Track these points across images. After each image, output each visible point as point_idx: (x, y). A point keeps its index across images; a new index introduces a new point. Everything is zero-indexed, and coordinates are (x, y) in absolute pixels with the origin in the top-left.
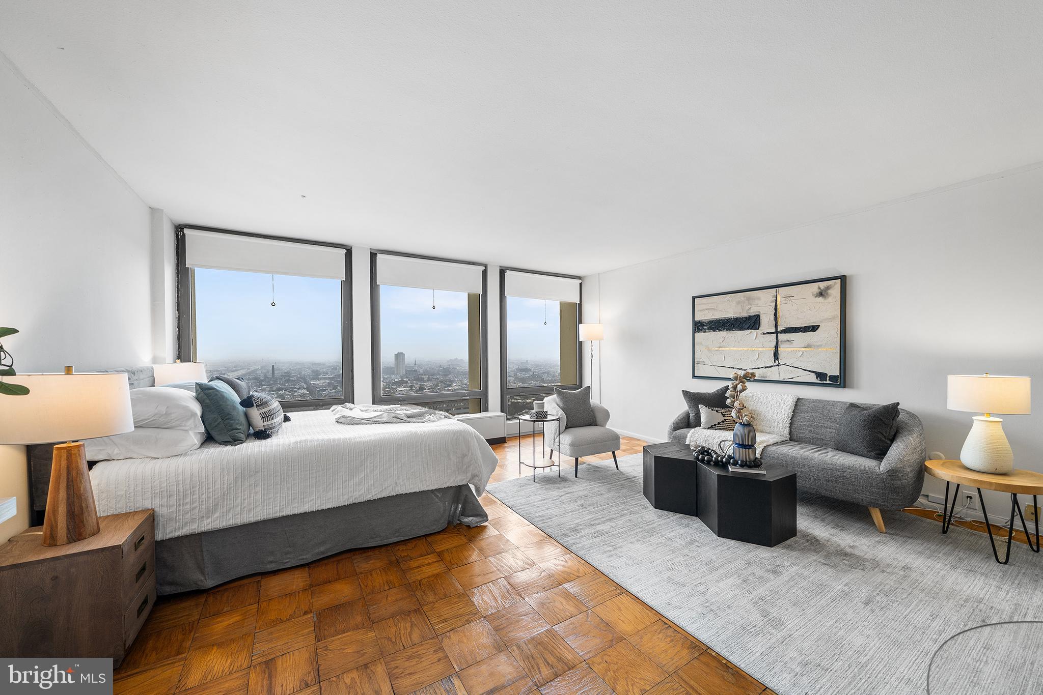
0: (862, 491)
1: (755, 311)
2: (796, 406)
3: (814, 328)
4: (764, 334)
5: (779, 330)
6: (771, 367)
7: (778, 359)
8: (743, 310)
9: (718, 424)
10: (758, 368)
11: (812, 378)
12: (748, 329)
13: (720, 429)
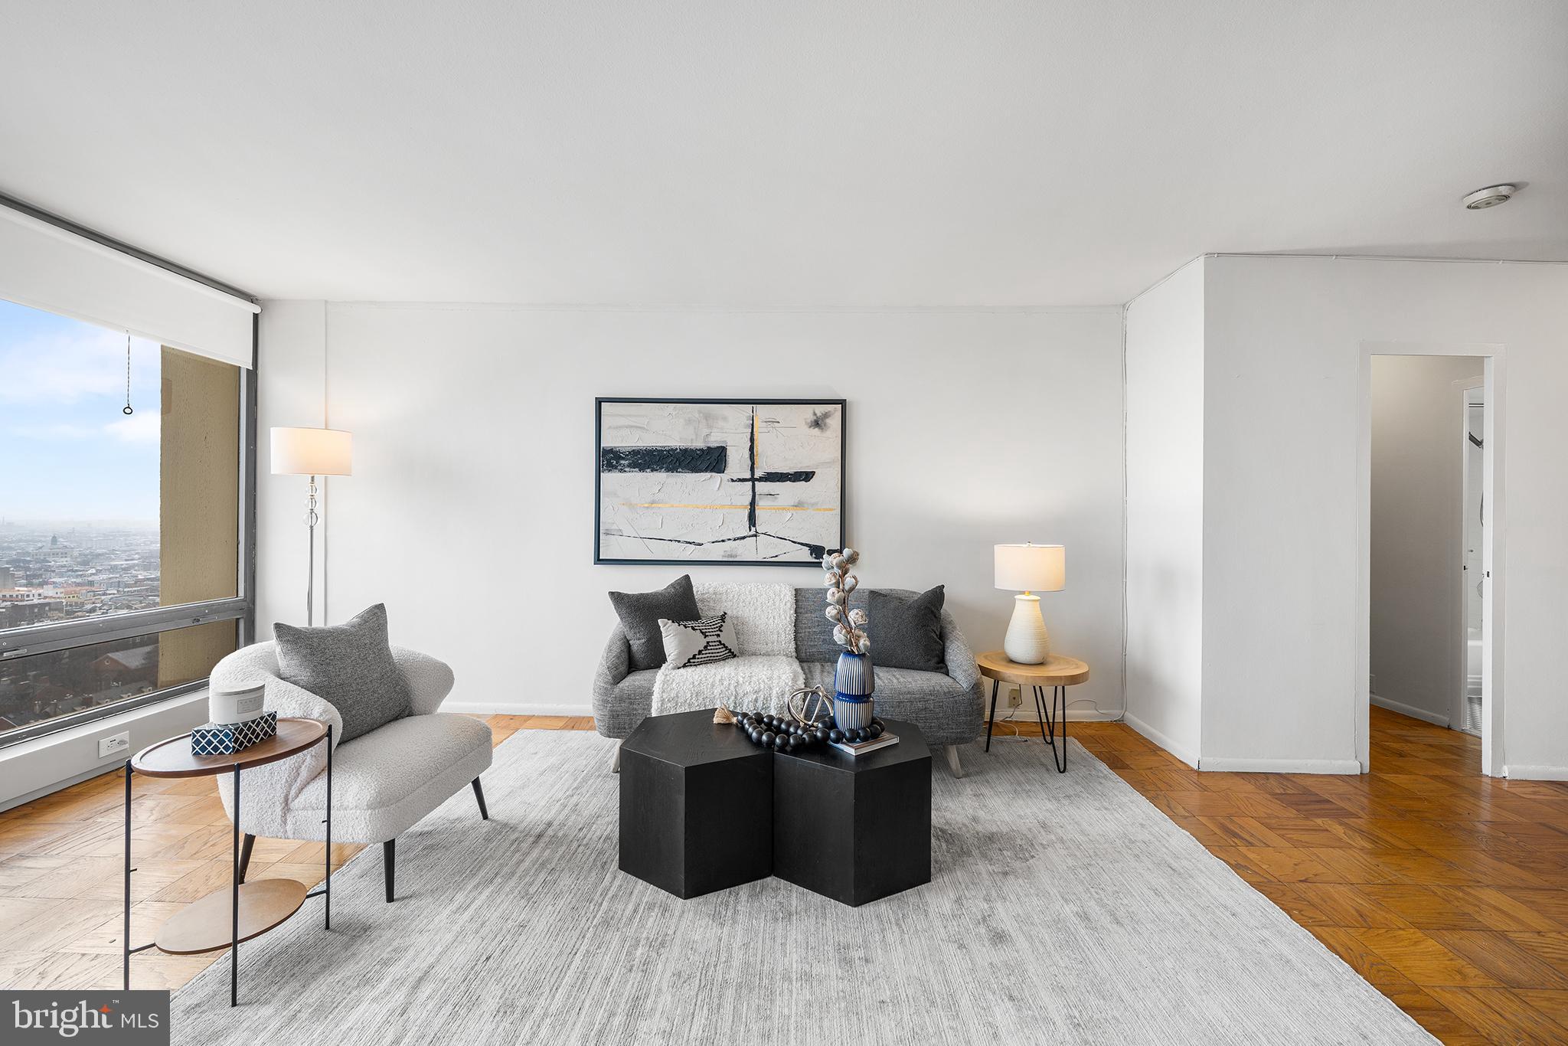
1: (718, 439)
2: (797, 601)
3: (807, 476)
4: (733, 480)
5: (758, 474)
6: (744, 538)
7: (754, 526)
8: (697, 435)
9: (699, 654)
10: (723, 541)
11: (805, 555)
12: (706, 470)
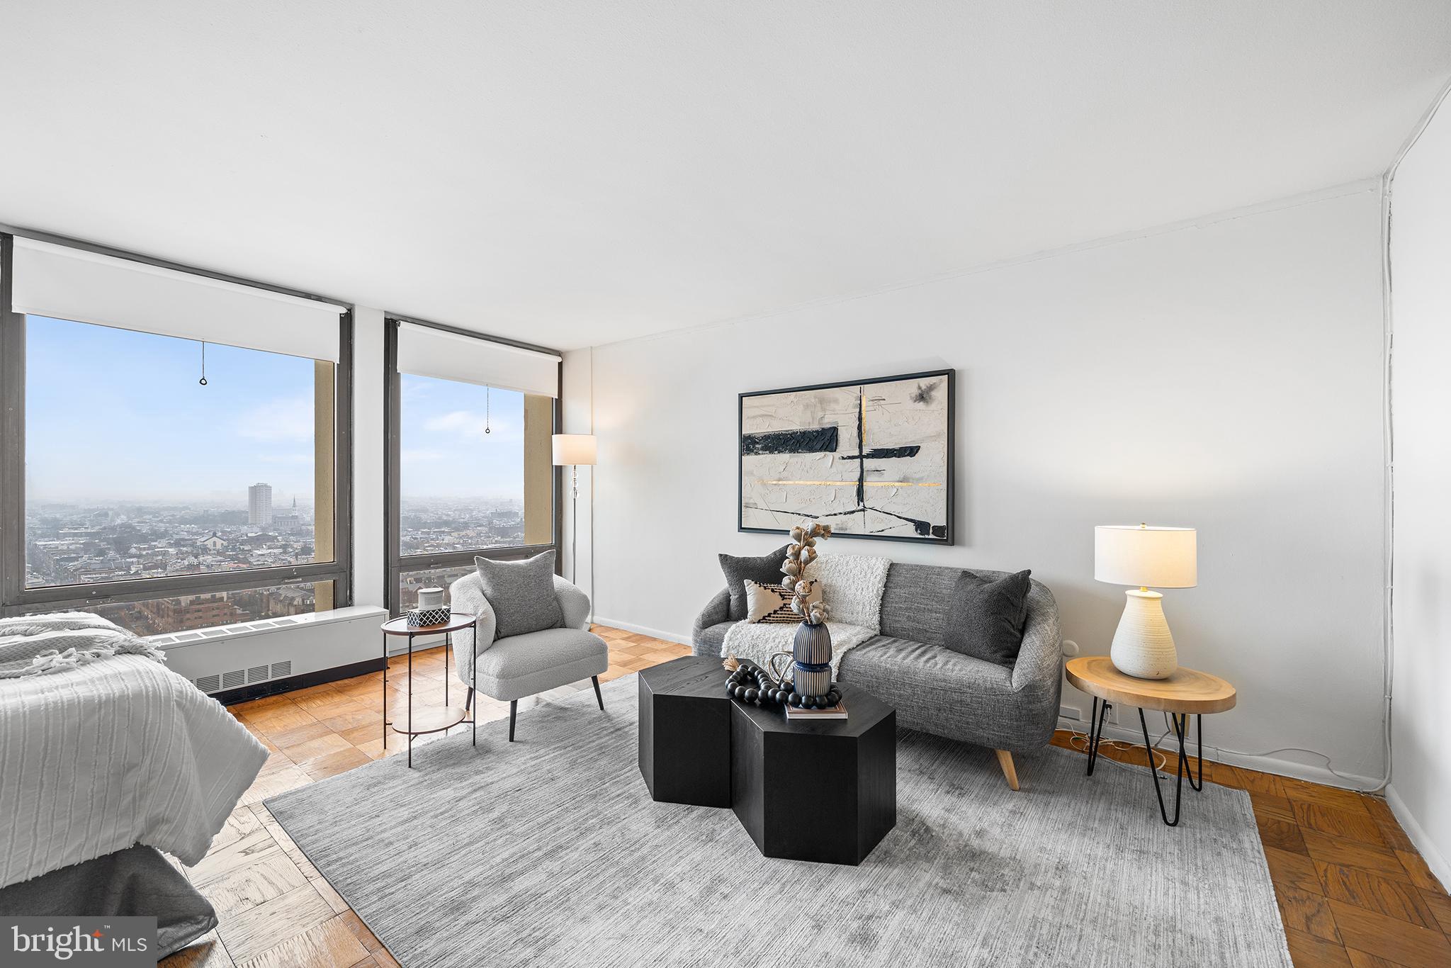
0: (988, 724)
1: (831, 420)
2: (888, 576)
3: (912, 451)
4: (843, 458)
5: (865, 452)
6: (853, 512)
7: (862, 501)
8: (813, 419)
9: (774, 614)
10: (835, 515)
11: (910, 531)
12: (820, 450)
13: (778, 622)
